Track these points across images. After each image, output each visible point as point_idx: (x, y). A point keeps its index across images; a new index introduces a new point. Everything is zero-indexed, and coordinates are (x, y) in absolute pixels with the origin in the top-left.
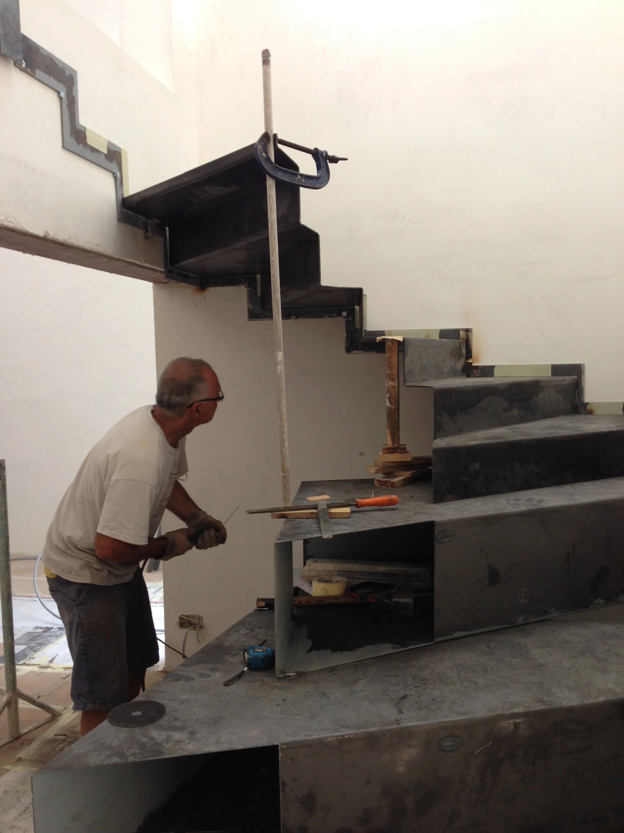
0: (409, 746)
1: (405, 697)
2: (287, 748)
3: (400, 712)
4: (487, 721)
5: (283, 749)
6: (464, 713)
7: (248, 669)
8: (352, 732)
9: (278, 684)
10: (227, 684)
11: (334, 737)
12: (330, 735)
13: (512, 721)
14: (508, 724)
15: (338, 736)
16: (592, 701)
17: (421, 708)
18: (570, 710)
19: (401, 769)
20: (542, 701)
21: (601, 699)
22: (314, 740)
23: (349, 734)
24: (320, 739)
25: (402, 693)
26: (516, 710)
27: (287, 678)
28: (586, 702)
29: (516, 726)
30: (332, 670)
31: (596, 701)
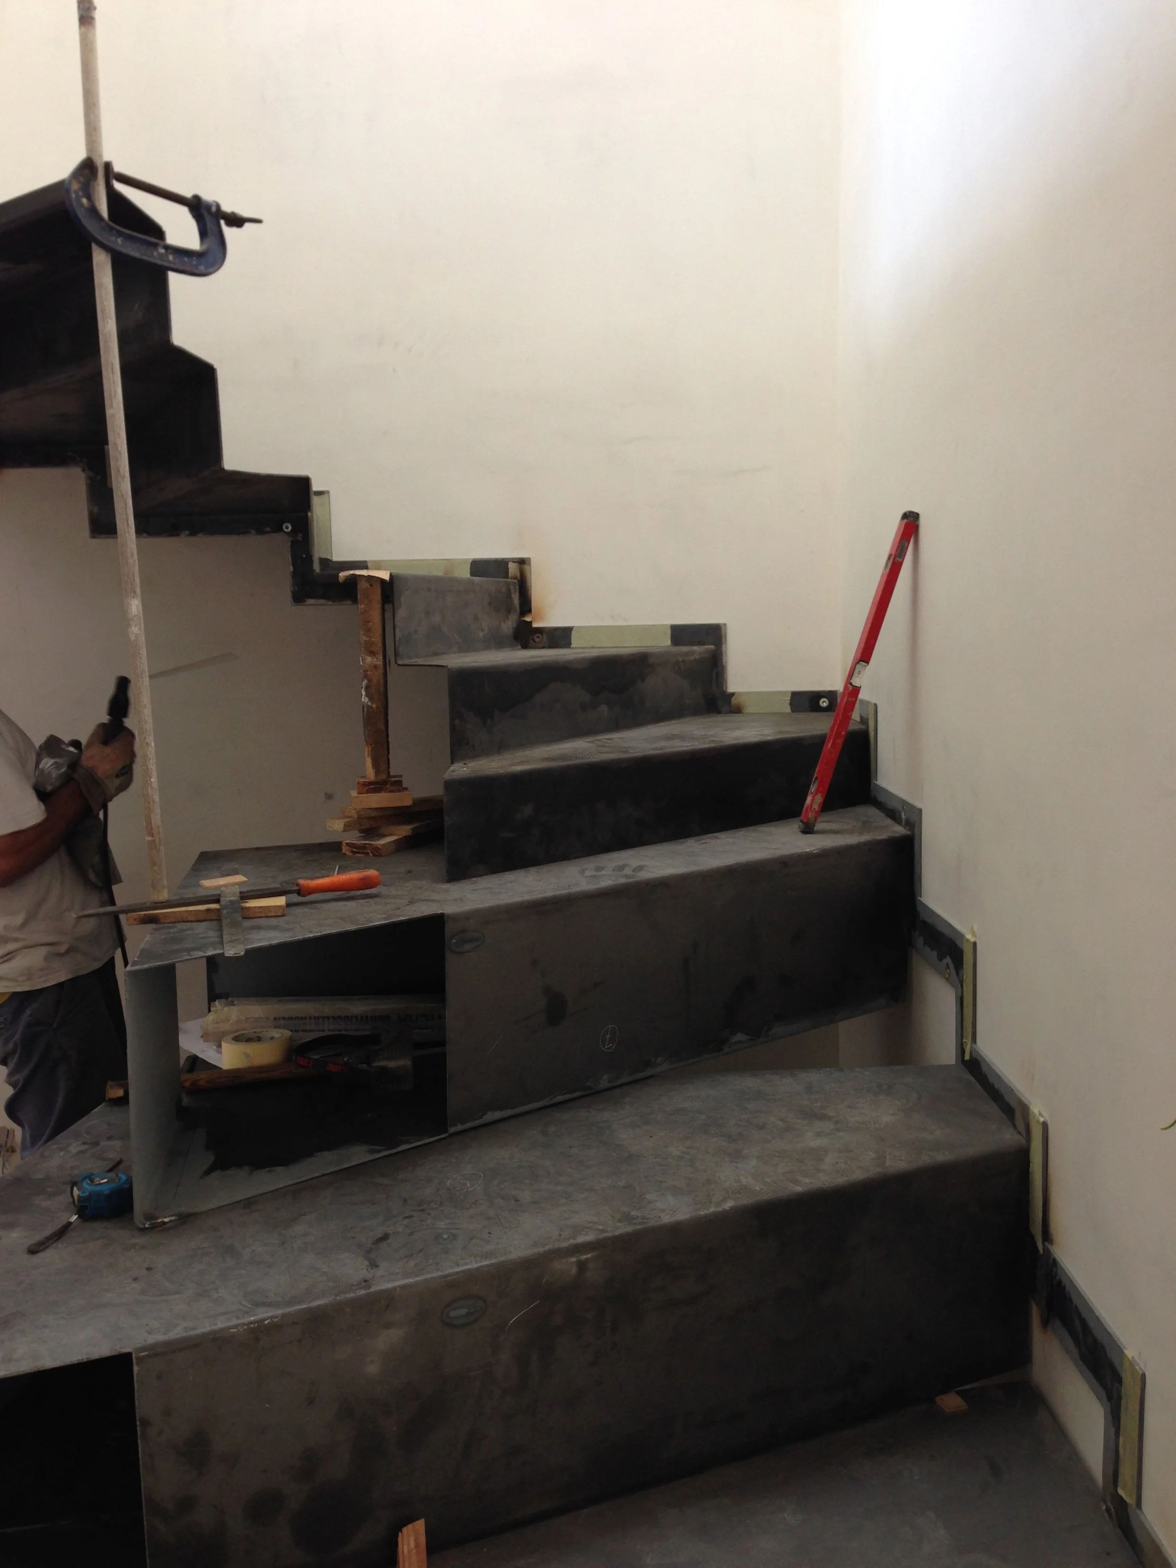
0: (388, 1326)
1: (385, 1237)
2: (149, 1356)
3: (374, 1265)
4: (529, 1264)
5: (140, 1360)
6: (487, 1255)
7: (79, 1217)
8: (280, 1312)
9: (139, 1240)
10: (33, 1251)
11: (244, 1324)
12: (235, 1322)
13: (574, 1259)
14: (568, 1266)
15: (252, 1323)
16: (712, 1209)
17: (411, 1255)
18: (675, 1229)
19: (373, 1369)
20: (627, 1218)
21: (728, 1205)
22: (204, 1335)
23: (271, 1318)
24: (213, 1332)
25: (380, 1231)
26: (581, 1239)
27: (158, 1228)
28: (702, 1213)
29: (582, 1266)
30: (248, 1204)
31: (720, 1209)
